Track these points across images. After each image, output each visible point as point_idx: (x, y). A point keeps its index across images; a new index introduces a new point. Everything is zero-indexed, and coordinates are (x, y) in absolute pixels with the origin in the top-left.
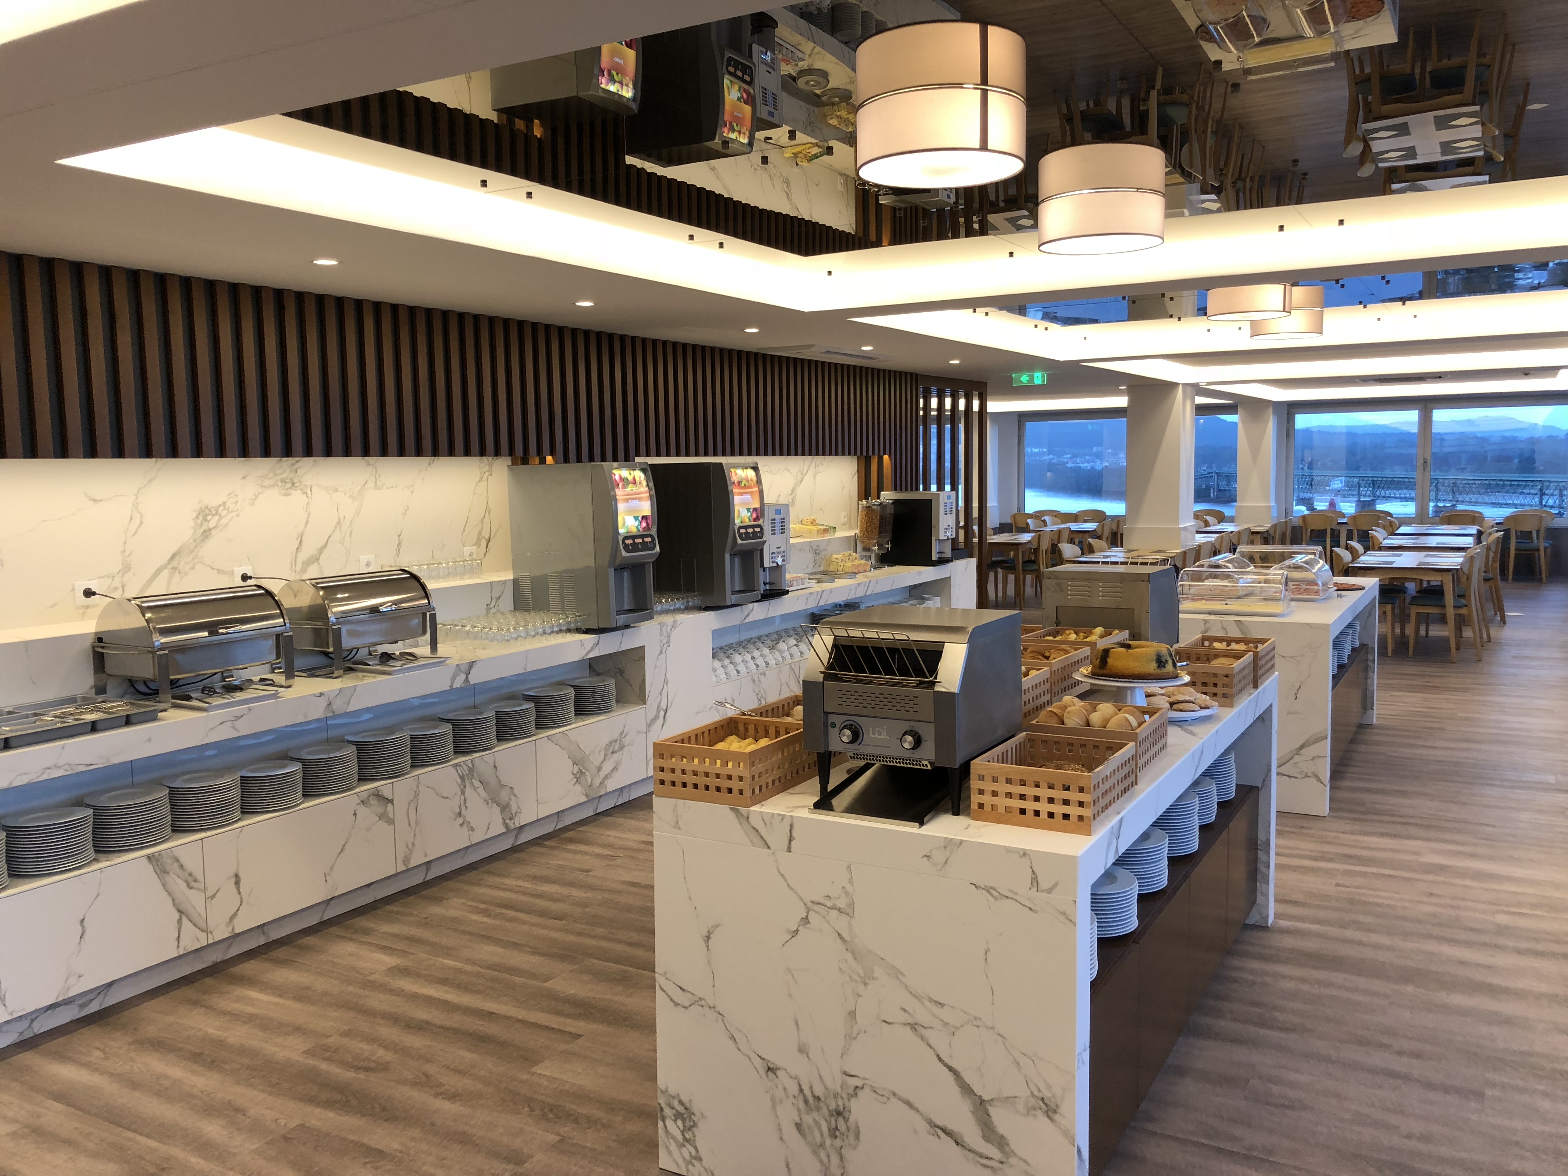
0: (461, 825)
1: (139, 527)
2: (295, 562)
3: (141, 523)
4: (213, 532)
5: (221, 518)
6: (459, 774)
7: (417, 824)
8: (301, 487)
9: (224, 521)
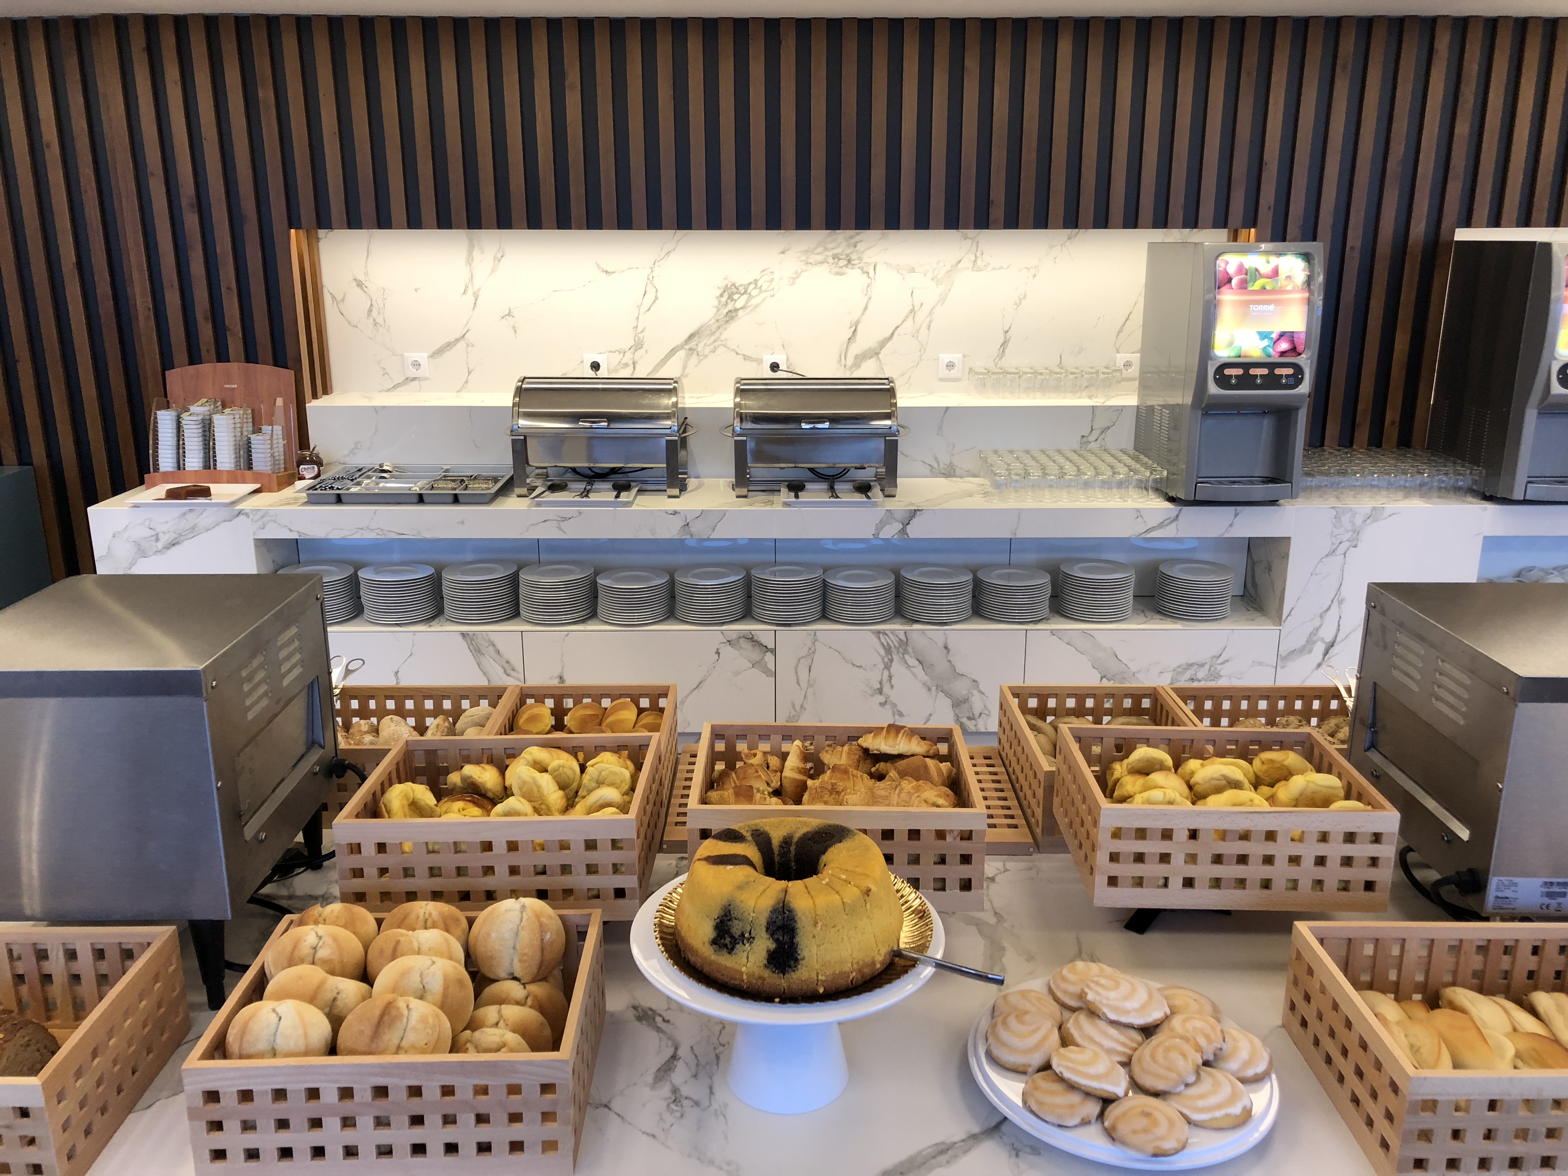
0: (883, 704)
1: (654, 302)
2: (845, 354)
3: (656, 298)
4: (740, 312)
5: (751, 297)
6: (883, 644)
7: (810, 685)
8: (861, 265)
9: (754, 302)
